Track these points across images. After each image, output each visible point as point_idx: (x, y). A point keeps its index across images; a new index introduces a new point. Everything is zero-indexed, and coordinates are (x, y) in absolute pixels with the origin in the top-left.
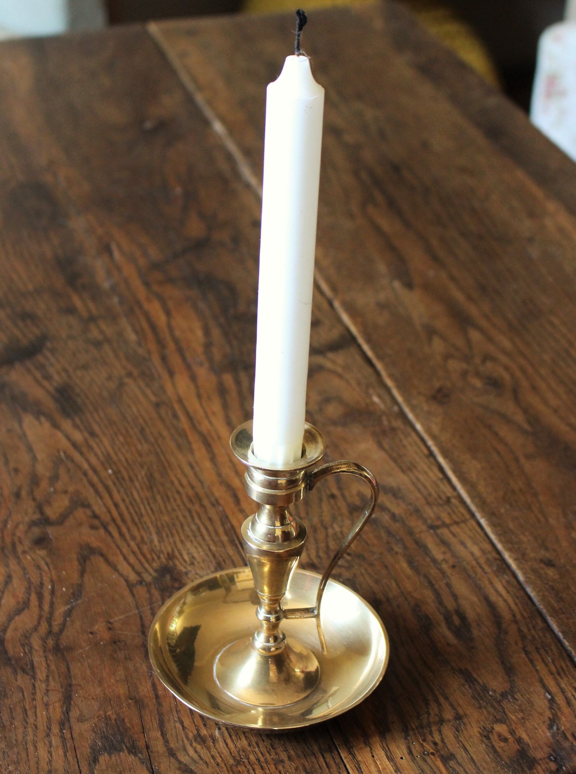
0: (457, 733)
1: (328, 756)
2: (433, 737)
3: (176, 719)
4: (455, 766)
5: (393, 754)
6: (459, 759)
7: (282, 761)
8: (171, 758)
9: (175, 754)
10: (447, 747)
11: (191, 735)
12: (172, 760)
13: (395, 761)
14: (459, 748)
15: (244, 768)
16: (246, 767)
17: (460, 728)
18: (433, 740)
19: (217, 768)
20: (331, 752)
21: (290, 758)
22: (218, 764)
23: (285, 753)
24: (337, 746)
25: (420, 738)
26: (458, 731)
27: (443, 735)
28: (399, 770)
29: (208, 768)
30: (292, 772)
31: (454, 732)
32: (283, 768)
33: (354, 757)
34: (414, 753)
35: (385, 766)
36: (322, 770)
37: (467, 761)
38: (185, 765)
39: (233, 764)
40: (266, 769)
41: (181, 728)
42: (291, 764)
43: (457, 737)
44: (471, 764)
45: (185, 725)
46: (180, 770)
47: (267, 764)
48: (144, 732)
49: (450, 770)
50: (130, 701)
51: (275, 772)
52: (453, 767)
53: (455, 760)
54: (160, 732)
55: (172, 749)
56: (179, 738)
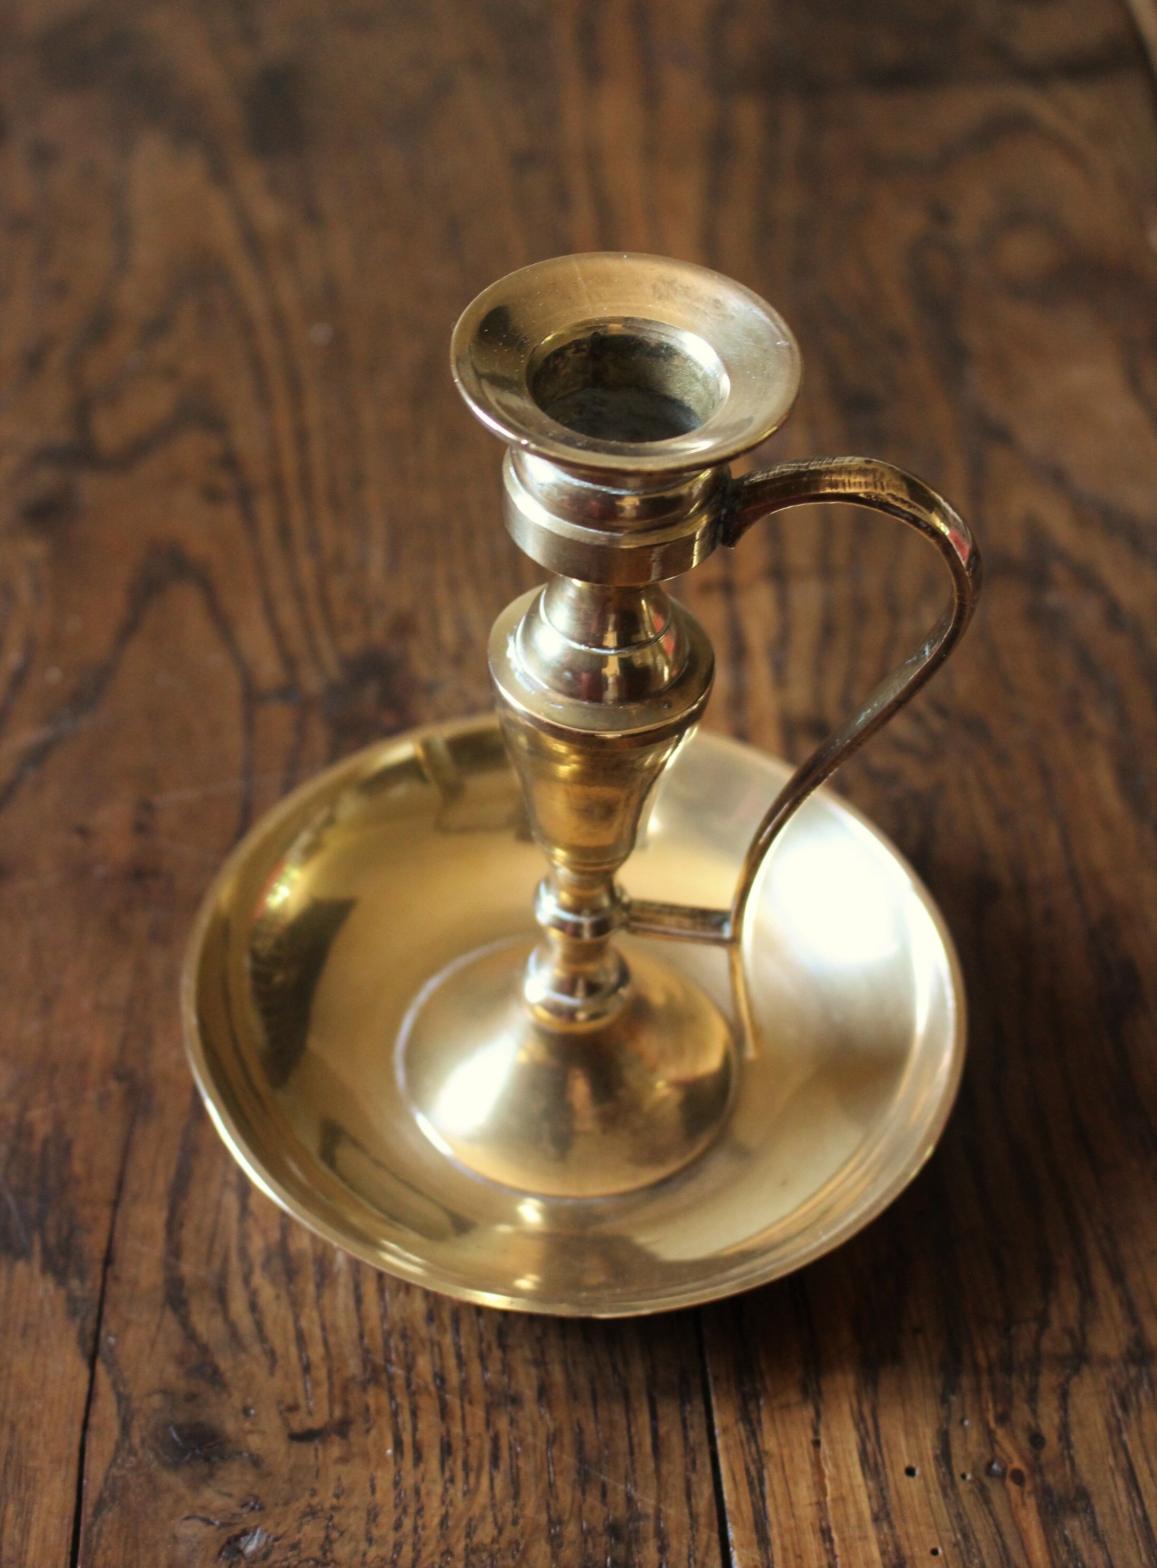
0: (1119, 1412)
1: (669, 1411)
2: (1034, 1412)
3: (233, 1178)
4: (1081, 1543)
5: (885, 1450)
6: (1103, 1515)
7: (515, 1400)
8: (169, 1314)
9: (185, 1303)
10: (1071, 1459)
11: (257, 1244)
12: (171, 1322)
13: (886, 1476)
14: (1113, 1474)
15: (384, 1398)
16: (392, 1397)
17: (1134, 1398)
18: (1033, 1425)
19: (299, 1384)
20: (684, 1399)
21: (543, 1392)
22: (307, 1369)
23: (533, 1371)
24: (711, 1379)
25: (991, 1406)
26: (1125, 1407)
27: (1070, 1412)
28: (888, 1515)
29: (272, 1373)
30: (536, 1446)
31: (1113, 1407)
32: (512, 1427)
33: (753, 1433)
34: (954, 1462)
35: (845, 1491)
36: (633, 1463)
37: (1126, 1527)
38: (204, 1349)
39: (353, 1378)
40: (453, 1417)
41: (236, 1212)
42: (542, 1417)
43: (1115, 1430)
44: (1137, 1541)
45: (253, 1203)
46: (181, 1363)
47: (462, 1400)
48: (115, 1204)
49: (1061, 1552)
50: (113, 1086)
51: (480, 1435)
52: (1072, 1544)
53: (1088, 1518)
54: (165, 1214)
55: (182, 1281)
56: (217, 1247)
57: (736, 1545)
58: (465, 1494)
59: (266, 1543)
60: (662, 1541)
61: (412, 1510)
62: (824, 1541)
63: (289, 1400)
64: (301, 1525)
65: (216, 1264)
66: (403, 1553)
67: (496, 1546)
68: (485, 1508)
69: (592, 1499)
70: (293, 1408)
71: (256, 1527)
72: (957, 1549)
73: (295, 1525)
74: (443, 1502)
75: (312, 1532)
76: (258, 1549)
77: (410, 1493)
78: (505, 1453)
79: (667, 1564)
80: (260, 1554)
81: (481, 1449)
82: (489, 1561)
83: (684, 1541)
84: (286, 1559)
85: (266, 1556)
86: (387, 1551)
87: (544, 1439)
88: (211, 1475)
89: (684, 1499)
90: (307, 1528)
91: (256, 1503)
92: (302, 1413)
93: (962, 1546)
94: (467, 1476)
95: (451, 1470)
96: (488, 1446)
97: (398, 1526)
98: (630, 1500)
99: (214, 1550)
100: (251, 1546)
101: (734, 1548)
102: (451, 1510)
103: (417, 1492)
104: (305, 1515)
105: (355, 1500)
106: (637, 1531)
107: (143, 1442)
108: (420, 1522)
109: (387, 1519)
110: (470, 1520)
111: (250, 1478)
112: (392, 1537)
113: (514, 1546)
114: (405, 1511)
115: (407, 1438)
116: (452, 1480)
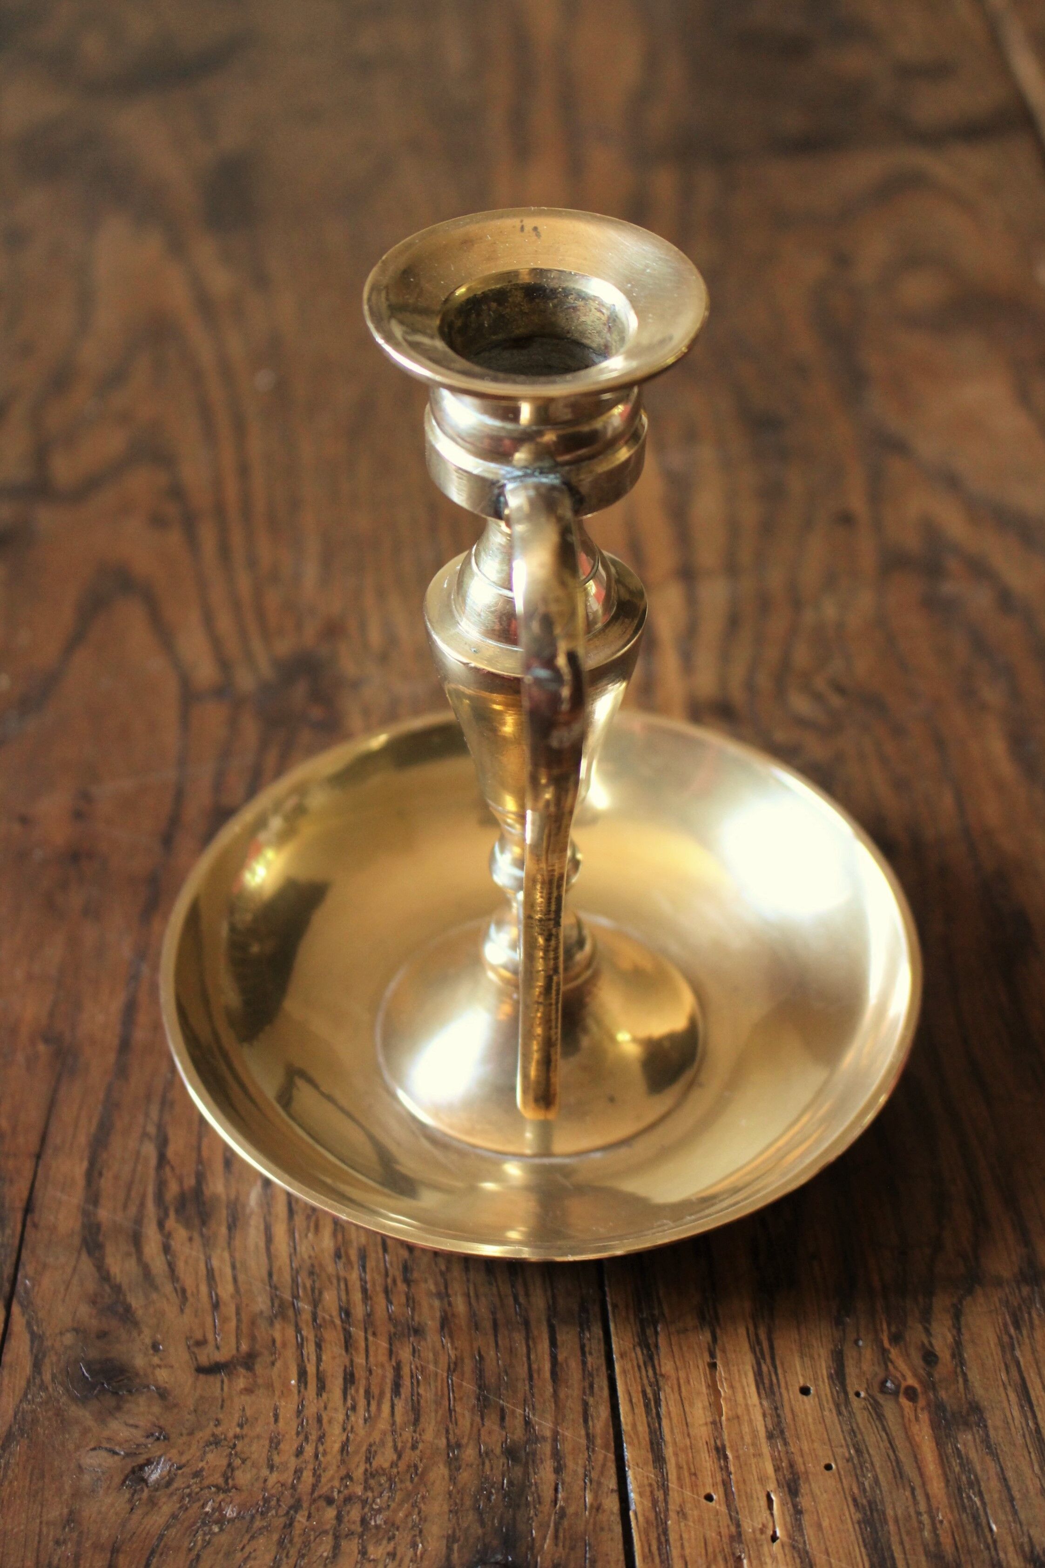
0: (1012, 1331)
1: (567, 1337)
2: (928, 1331)
3: (152, 1129)
4: (973, 1455)
5: (780, 1371)
6: (996, 1428)
7: (418, 1331)
8: (84, 1256)
9: (100, 1247)
10: (965, 1375)
11: (173, 1189)
12: (86, 1265)
13: (781, 1394)
14: (1005, 1389)
15: (291, 1332)
16: (298, 1330)
17: (1026, 1316)
18: (926, 1342)
19: (209, 1320)
20: (584, 1325)
21: (446, 1323)
22: (216, 1306)
23: (437, 1303)
24: (609, 1308)
25: (885, 1326)
26: (1016, 1324)
27: (963, 1330)
28: (782, 1432)
29: (182, 1311)
30: (436, 1374)
31: (1005, 1325)
32: (414, 1356)
33: (650, 1358)
34: (848, 1381)
35: (740, 1411)
36: (531, 1387)
37: (1019, 1441)
38: (117, 1289)
39: (260, 1313)
40: (357, 1349)
41: (153, 1162)
42: (443, 1346)
43: (1008, 1347)
44: (1030, 1453)
45: (170, 1153)
46: (94, 1303)
47: (366, 1332)
48: (38, 1156)
49: (954, 1464)
50: (42, 1048)
51: (383, 1366)
52: (964, 1457)
53: (980, 1431)
54: (85, 1164)
55: (98, 1226)
56: (134, 1194)
57: (631, 1465)
58: (366, 1420)
59: (170, 1470)
60: (559, 1462)
61: (313, 1437)
62: (719, 1459)
63: (198, 1335)
64: (205, 1453)
65: (133, 1210)
66: (303, 1479)
67: (395, 1470)
68: (384, 1433)
69: (491, 1423)
70: (201, 1343)
71: (160, 1457)
72: (850, 1464)
73: (198, 1454)
74: (344, 1429)
75: (216, 1459)
76: (162, 1477)
77: (313, 1423)
78: (406, 1382)
79: (563, 1484)
80: (163, 1482)
81: (384, 1377)
82: (387, 1485)
83: (580, 1462)
84: (189, 1487)
85: (169, 1484)
86: (288, 1477)
87: (446, 1368)
88: (118, 1408)
89: (581, 1421)
90: (210, 1457)
91: (160, 1434)
92: (210, 1348)
93: (856, 1461)
94: (369, 1404)
95: (353, 1399)
96: (390, 1375)
97: (299, 1452)
98: (528, 1423)
99: (117, 1480)
100: (154, 1475)
101: (629, 1468)
102: (351, 1436)
103: (319, 1420)
104: (208, 1444)
105: (258, 1430)
106: (534, 1453)
107: (54, 1377)
108: (321, 1449)
109: (289, 1446)
110: (370, 1445)
111: (156, 1409)
112: (293, 1463)
113: (412, 1470)
114: (307, 1439)
115: (311, 1369)
116: (354, 1408)
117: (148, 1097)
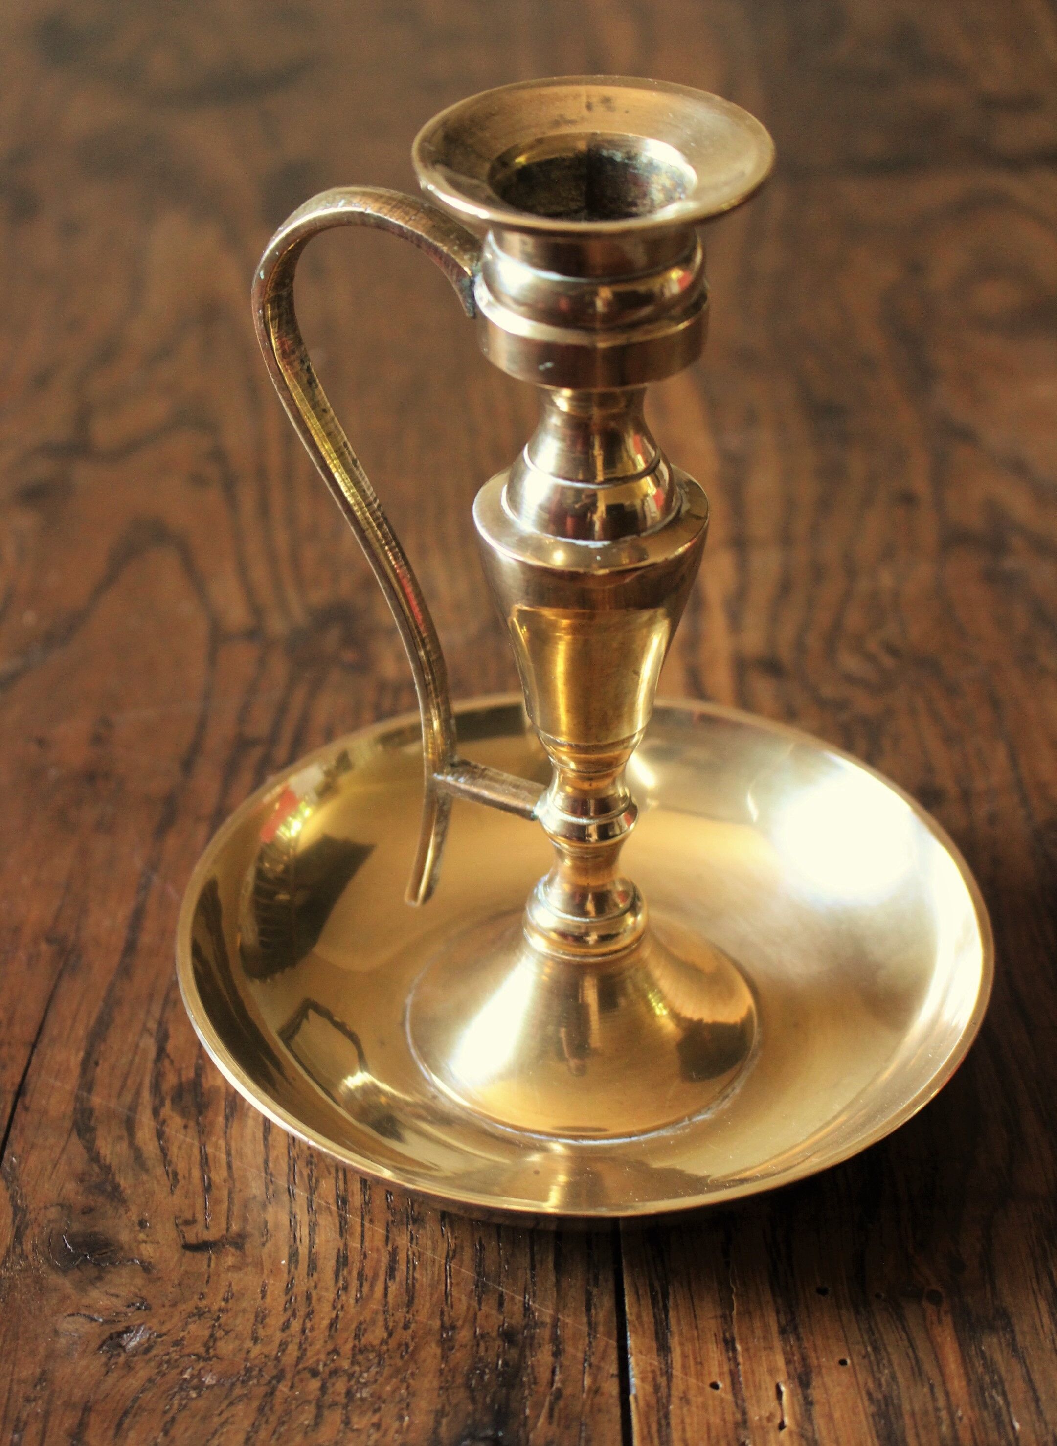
2: (955, 1241)
3: (153, 1025)
8: (75, 1138)
9: (92, 1130)
11: (171, 1080)
12: (76, 1145)
13: (796, 1293)
14: (1036, 1297)
15: (284, 1215)
16: (292, 1213)
18: (953, 1250)
19: (200, 1202)
22: (208, 1189)
25: (910, 1234)
29: (172, 1192)
30: (434, 1261)
32: (411, 1243)
33: (660, 1254)
35: (752, 1307)
36: (533, 1277)
38: (107, 1169)
39: (255, 1197)
40: (352, 1234)
41: (152, 1055)
42: (443, 1235)
45: (170, 1047)
46: (82, 1181)
47: (363, 1219)
48: (34, 1046)
49: (977, 1364)
50: (44, 947)
51: (378, 1250)
52: (988, 1358)
53: (1008, 1336)
54: (81, 1054)
55: (91, 1112)
56: (129, 1082)
57: (634, 1352)
58: (357, 1300)
59: (149, 1339)
60: (557, 1347)
61: (301, 1313)
62: (727, 1350)
63: (188, 1215)
64: (187, 1324)
65: (128, 1098)
66: (288, 1352)
67: (385, 1348)
68: (376, 1312)
69: (489, 1308)
70: (190, 1222)
71: (140, 1325)
72: (866, 1361)
73: (180, 1324)
74: (334, 1307)
75: (199, 1330)
76: (140, 1344)
77: (301, 1299)
78: (402, 1267)
79: (561, 1367)
80: (142, 1348)
81: (379, 1261)
82: (376, 1361)
83: (580, 1347)
84: (168, 1354)
85: (147, 1350)
86: (272, 1349)
87: (444, 1256)
88: (99, 1278)
89: (584, 1309)
90: (192, 1327)
91: (142, 1304)
92: (199, 1227)
93: (872, 1358)
94: (361, 1285)
95: (345, 1280)
96: (385, 1259)
97: (286, 1327)
98: (527, 1309)
99: (94, 1345)
100: (133, 1342)
101: (632, 1354)
102: (341, 1314)
103: (309, 1298)
104: (191, 1315)
105: (244, 1304)
106: (532, 1337)
107: (35, 1248)
108: (308, 1325)
109: (275, 1321)
110: (360, 1323)
111: (139, 1281)
112: (279, 1336)
113: (403, 1348)
114: (294, 1315)
115: (303, 1250)
116: (345, 1288)
117: (151, 996)
